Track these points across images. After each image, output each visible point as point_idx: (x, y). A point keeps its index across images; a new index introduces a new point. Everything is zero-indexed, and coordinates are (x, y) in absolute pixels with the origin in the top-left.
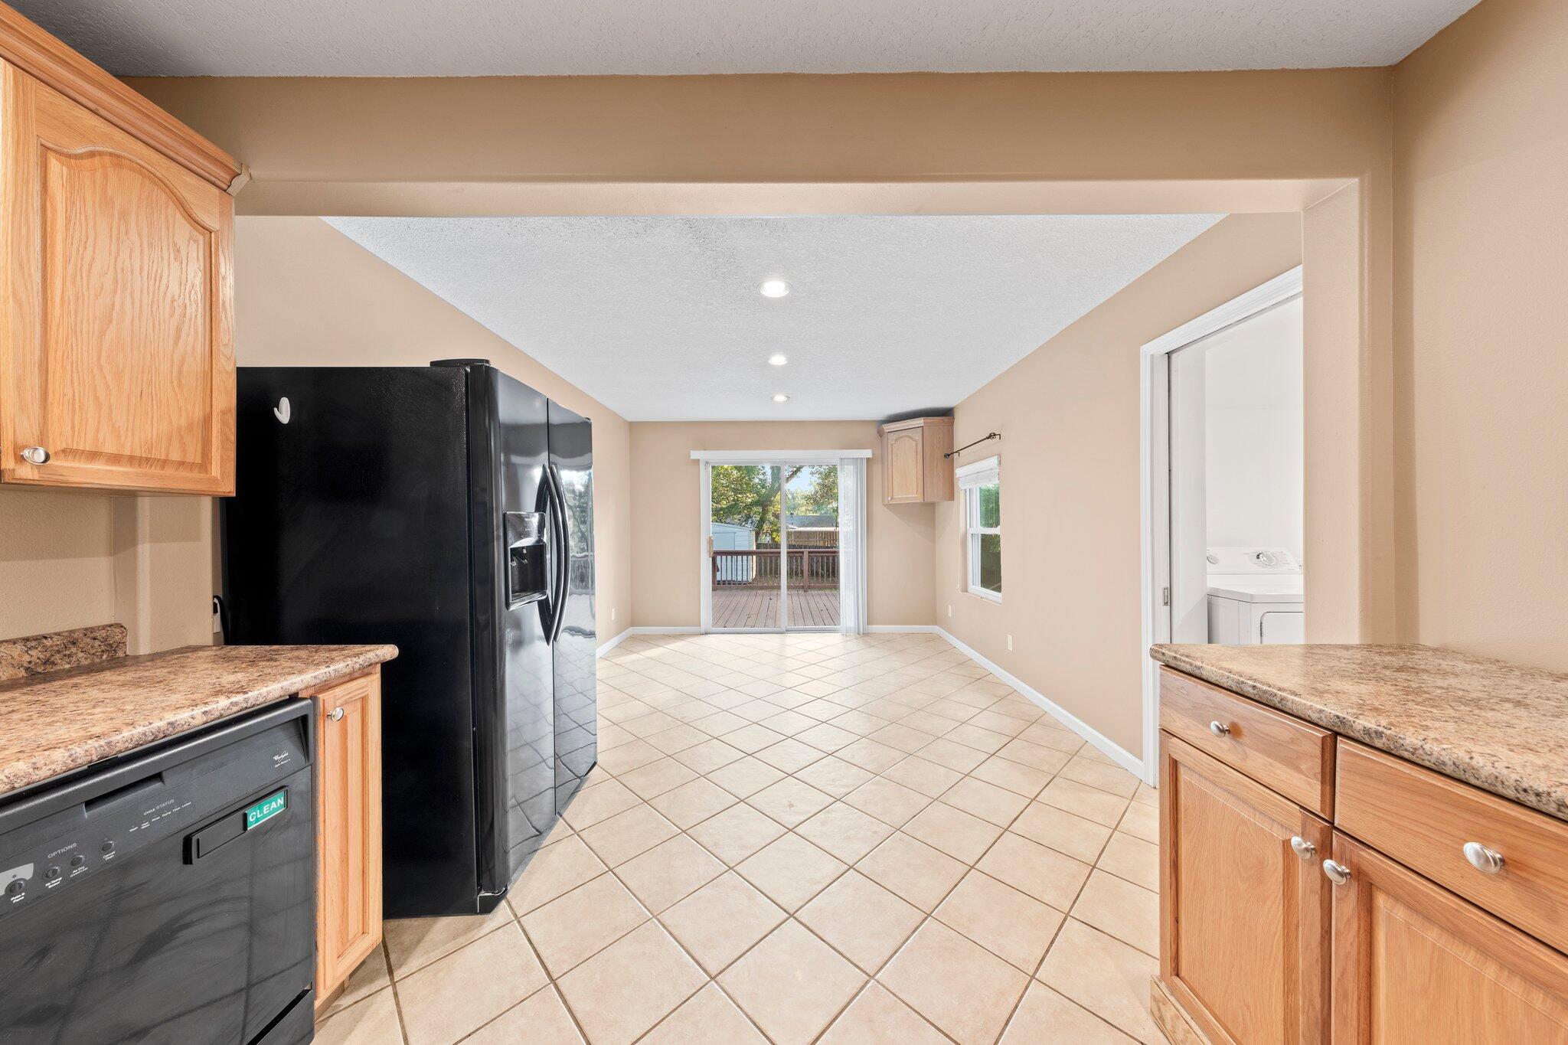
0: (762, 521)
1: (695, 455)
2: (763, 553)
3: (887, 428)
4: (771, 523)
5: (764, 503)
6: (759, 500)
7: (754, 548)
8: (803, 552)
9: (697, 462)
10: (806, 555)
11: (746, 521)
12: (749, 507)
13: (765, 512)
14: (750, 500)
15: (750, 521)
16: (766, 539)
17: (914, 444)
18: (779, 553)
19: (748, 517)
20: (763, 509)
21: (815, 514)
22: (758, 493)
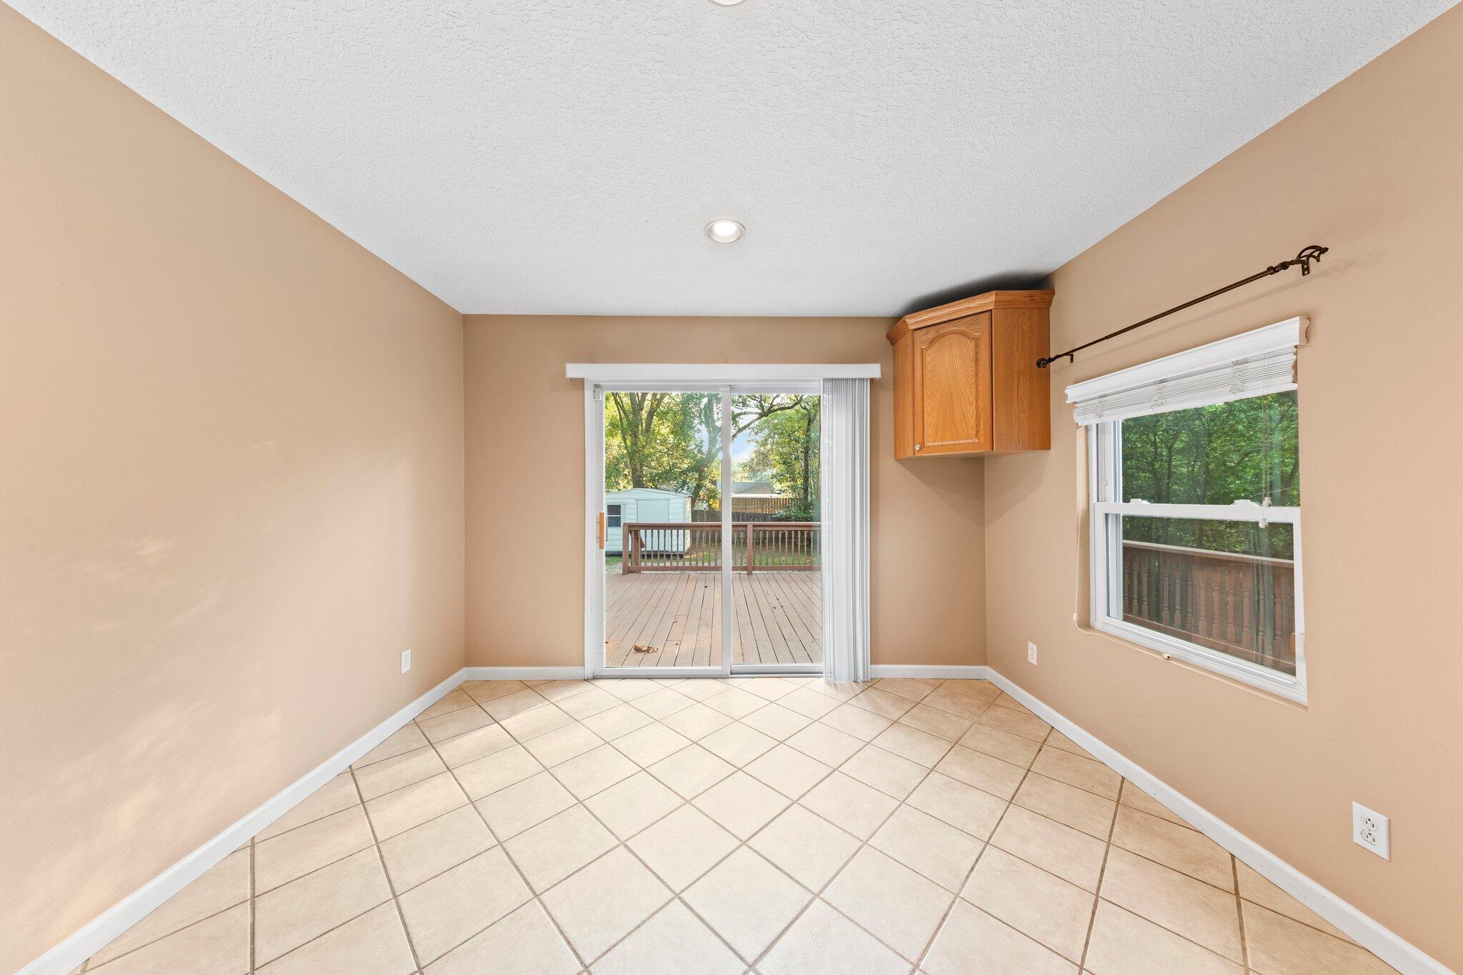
0: (699, 487)
1: (573, 371)
2: (699, 526)
3: (913, 321)
4: (708, 490)
5: (699, 468)
6: (695, 467)
7: (689, 521)
8: (746, 526)
9: (579, 383)
10: (750, 529)
11: (682, 487)
12: (684, 472)
13: (701, 478)
14: (686, 466)
15: (686, 488)
16: (702, 506)
17: (971, 345)
18: (720, 526)
19: (685, 483)
20: (700, 475)
21: (750, 481)
22: (694, 458)
